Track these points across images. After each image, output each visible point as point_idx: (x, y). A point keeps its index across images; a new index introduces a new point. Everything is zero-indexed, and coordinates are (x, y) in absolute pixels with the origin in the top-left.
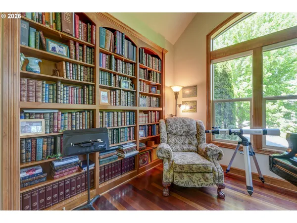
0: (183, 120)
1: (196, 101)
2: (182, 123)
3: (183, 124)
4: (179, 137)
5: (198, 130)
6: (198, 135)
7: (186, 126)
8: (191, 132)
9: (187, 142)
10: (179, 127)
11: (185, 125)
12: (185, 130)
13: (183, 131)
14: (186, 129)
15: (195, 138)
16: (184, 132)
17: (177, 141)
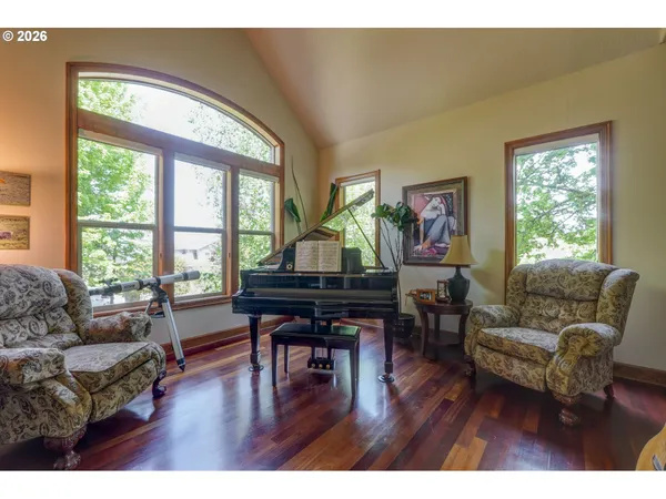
0: (23, 273)
1: (27, 219)
2: (23, 280)
3: (29, 282)
4: (15, 324)
5: (70, 293)
6: (71, 305)
7: (38, 287)
8: (54, 301)
9: (43, 330)
10: (18, 294)
11: (34, 284)
12: (35, 298)
13: (29, 303)
14: (38, 296)
15: (64, 314)
16: (33, 303)
17: (10, 336)
